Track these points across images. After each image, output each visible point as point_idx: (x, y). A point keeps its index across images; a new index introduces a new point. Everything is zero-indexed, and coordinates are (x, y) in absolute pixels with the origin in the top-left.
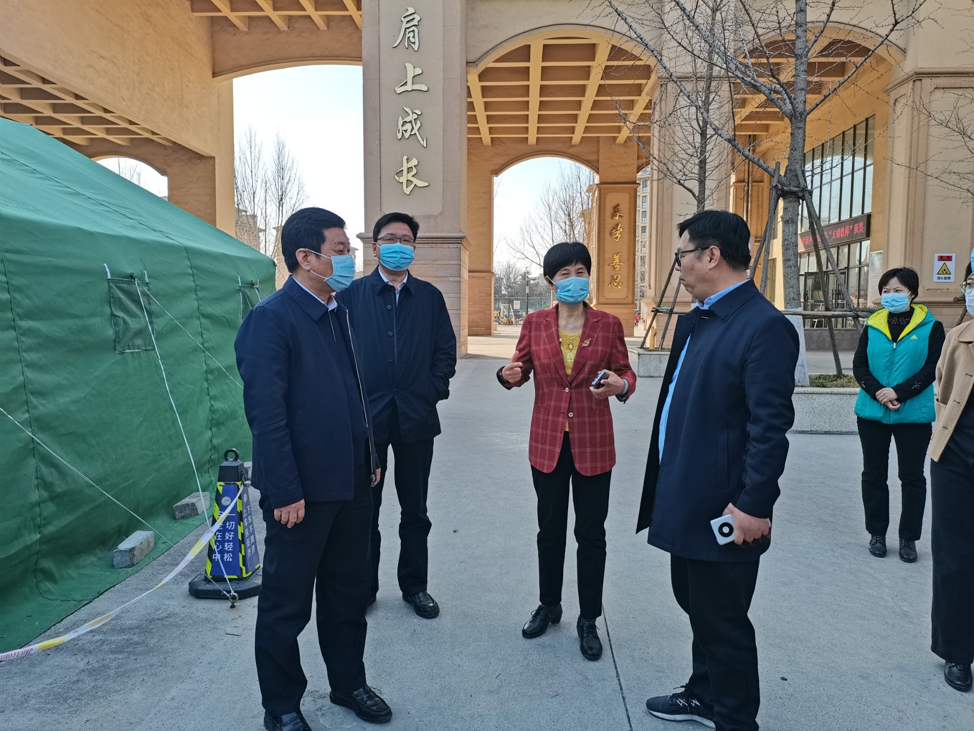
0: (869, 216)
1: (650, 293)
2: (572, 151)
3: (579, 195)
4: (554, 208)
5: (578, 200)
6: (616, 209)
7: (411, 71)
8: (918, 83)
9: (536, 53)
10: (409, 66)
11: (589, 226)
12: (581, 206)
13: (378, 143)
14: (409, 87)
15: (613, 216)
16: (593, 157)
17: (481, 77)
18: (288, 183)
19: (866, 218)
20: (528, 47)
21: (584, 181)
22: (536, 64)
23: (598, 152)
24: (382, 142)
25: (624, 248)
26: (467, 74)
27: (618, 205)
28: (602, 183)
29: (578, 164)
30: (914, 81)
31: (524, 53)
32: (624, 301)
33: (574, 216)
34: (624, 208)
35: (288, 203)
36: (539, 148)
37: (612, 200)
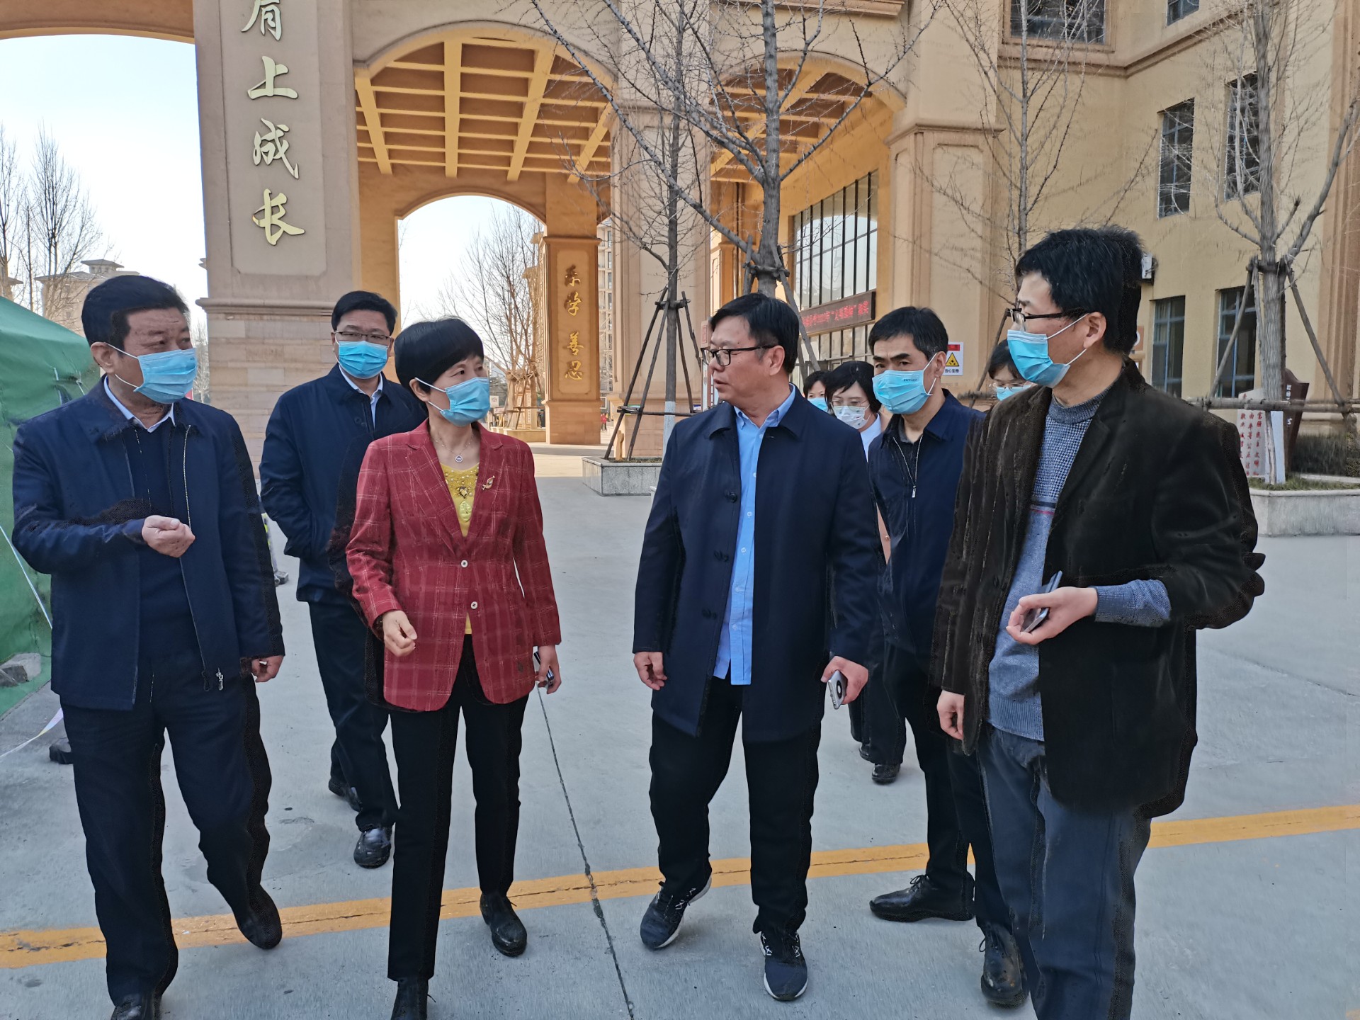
0: (874, 294)
1: (618, 387)
2: (508, 189)
3: (520, 249)
4: (486, 266)
5: (519, 257)
6: (571, 271)
7: (271, 69)
8: (919, 136)
9: (453, 54)
10: (268, 62)
11: (535, 294)
12: (523, 265)
13: (223, 167)
14: (269, 90)
15: (568, 282)
16: (537, 200)
17: (374, 81)
18: (64, 211)
19: (871, 296)
20: (441, 46)
21: (527, 231)
22: (453, 68)
23: (544, 193)
24: (230, 167)
25: (585, 327)
26: (354, 75)
27: (573, 267)
28: (551, 236)
29: (517, 208)
30: (916, 134)
31: (436, 54)
32: (586, 397)
33: (515, 278)
34: (583, 270)
35: (66, 242)
36: (462, 182)
37: (565, 259)
